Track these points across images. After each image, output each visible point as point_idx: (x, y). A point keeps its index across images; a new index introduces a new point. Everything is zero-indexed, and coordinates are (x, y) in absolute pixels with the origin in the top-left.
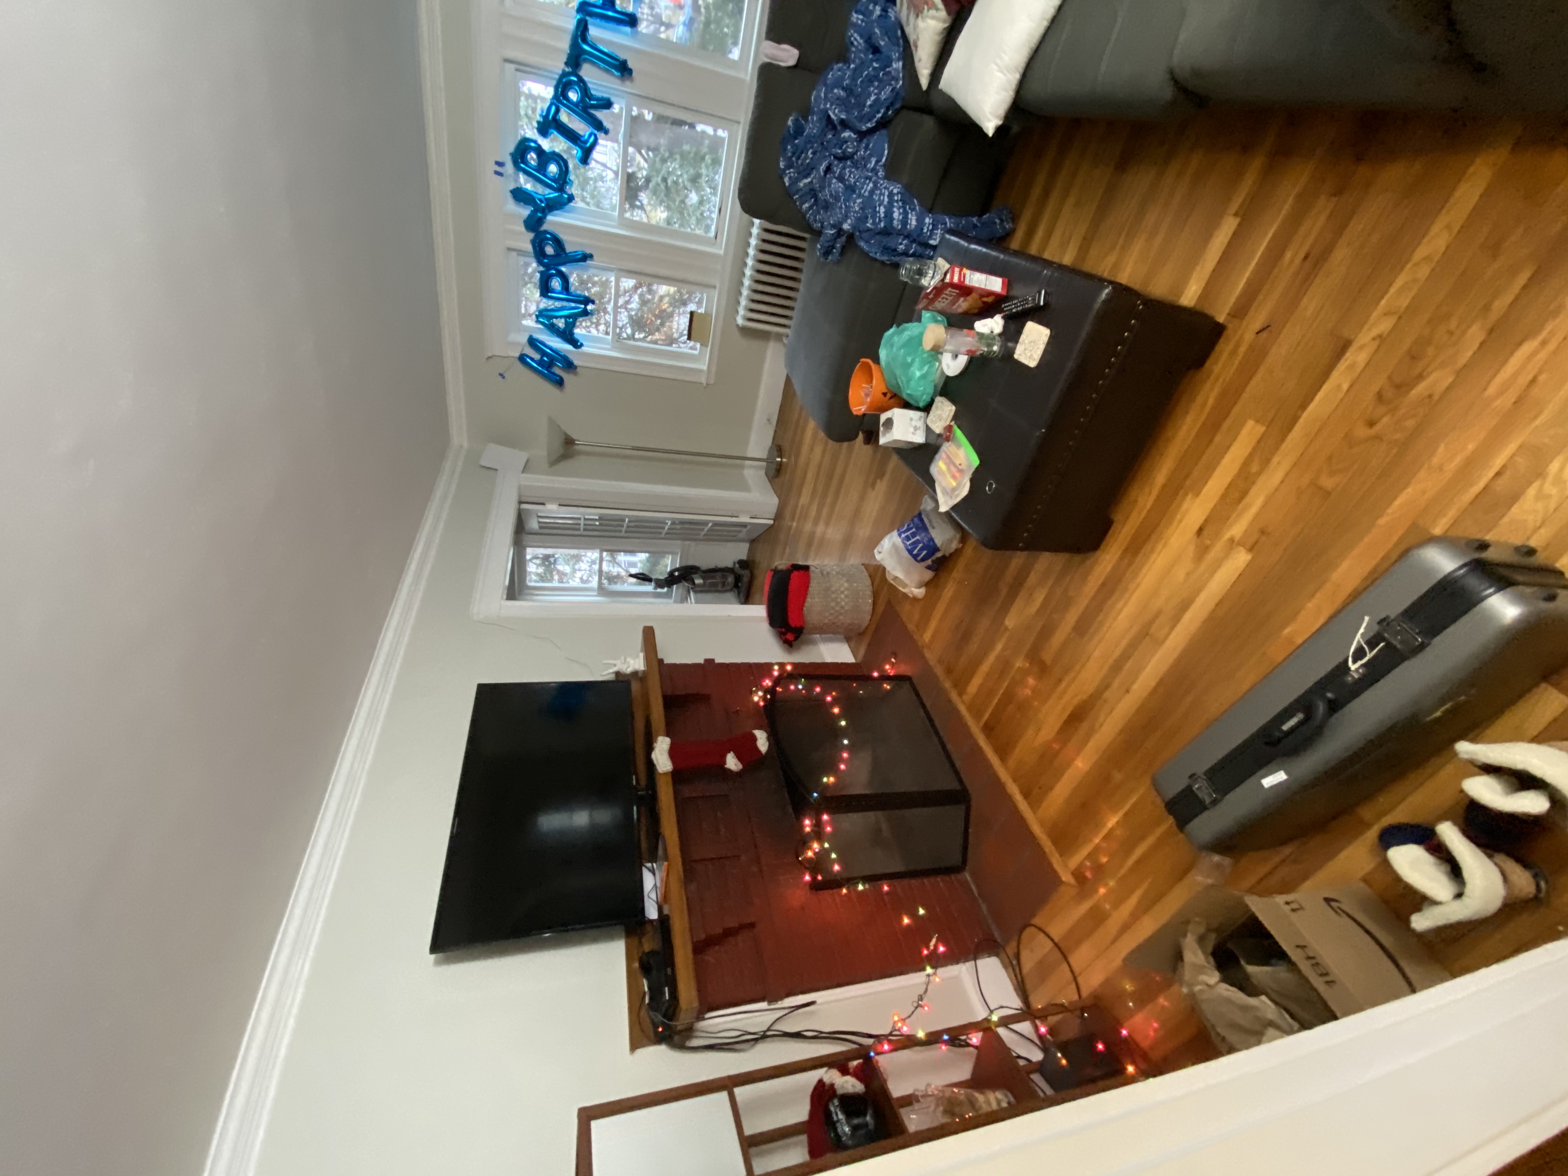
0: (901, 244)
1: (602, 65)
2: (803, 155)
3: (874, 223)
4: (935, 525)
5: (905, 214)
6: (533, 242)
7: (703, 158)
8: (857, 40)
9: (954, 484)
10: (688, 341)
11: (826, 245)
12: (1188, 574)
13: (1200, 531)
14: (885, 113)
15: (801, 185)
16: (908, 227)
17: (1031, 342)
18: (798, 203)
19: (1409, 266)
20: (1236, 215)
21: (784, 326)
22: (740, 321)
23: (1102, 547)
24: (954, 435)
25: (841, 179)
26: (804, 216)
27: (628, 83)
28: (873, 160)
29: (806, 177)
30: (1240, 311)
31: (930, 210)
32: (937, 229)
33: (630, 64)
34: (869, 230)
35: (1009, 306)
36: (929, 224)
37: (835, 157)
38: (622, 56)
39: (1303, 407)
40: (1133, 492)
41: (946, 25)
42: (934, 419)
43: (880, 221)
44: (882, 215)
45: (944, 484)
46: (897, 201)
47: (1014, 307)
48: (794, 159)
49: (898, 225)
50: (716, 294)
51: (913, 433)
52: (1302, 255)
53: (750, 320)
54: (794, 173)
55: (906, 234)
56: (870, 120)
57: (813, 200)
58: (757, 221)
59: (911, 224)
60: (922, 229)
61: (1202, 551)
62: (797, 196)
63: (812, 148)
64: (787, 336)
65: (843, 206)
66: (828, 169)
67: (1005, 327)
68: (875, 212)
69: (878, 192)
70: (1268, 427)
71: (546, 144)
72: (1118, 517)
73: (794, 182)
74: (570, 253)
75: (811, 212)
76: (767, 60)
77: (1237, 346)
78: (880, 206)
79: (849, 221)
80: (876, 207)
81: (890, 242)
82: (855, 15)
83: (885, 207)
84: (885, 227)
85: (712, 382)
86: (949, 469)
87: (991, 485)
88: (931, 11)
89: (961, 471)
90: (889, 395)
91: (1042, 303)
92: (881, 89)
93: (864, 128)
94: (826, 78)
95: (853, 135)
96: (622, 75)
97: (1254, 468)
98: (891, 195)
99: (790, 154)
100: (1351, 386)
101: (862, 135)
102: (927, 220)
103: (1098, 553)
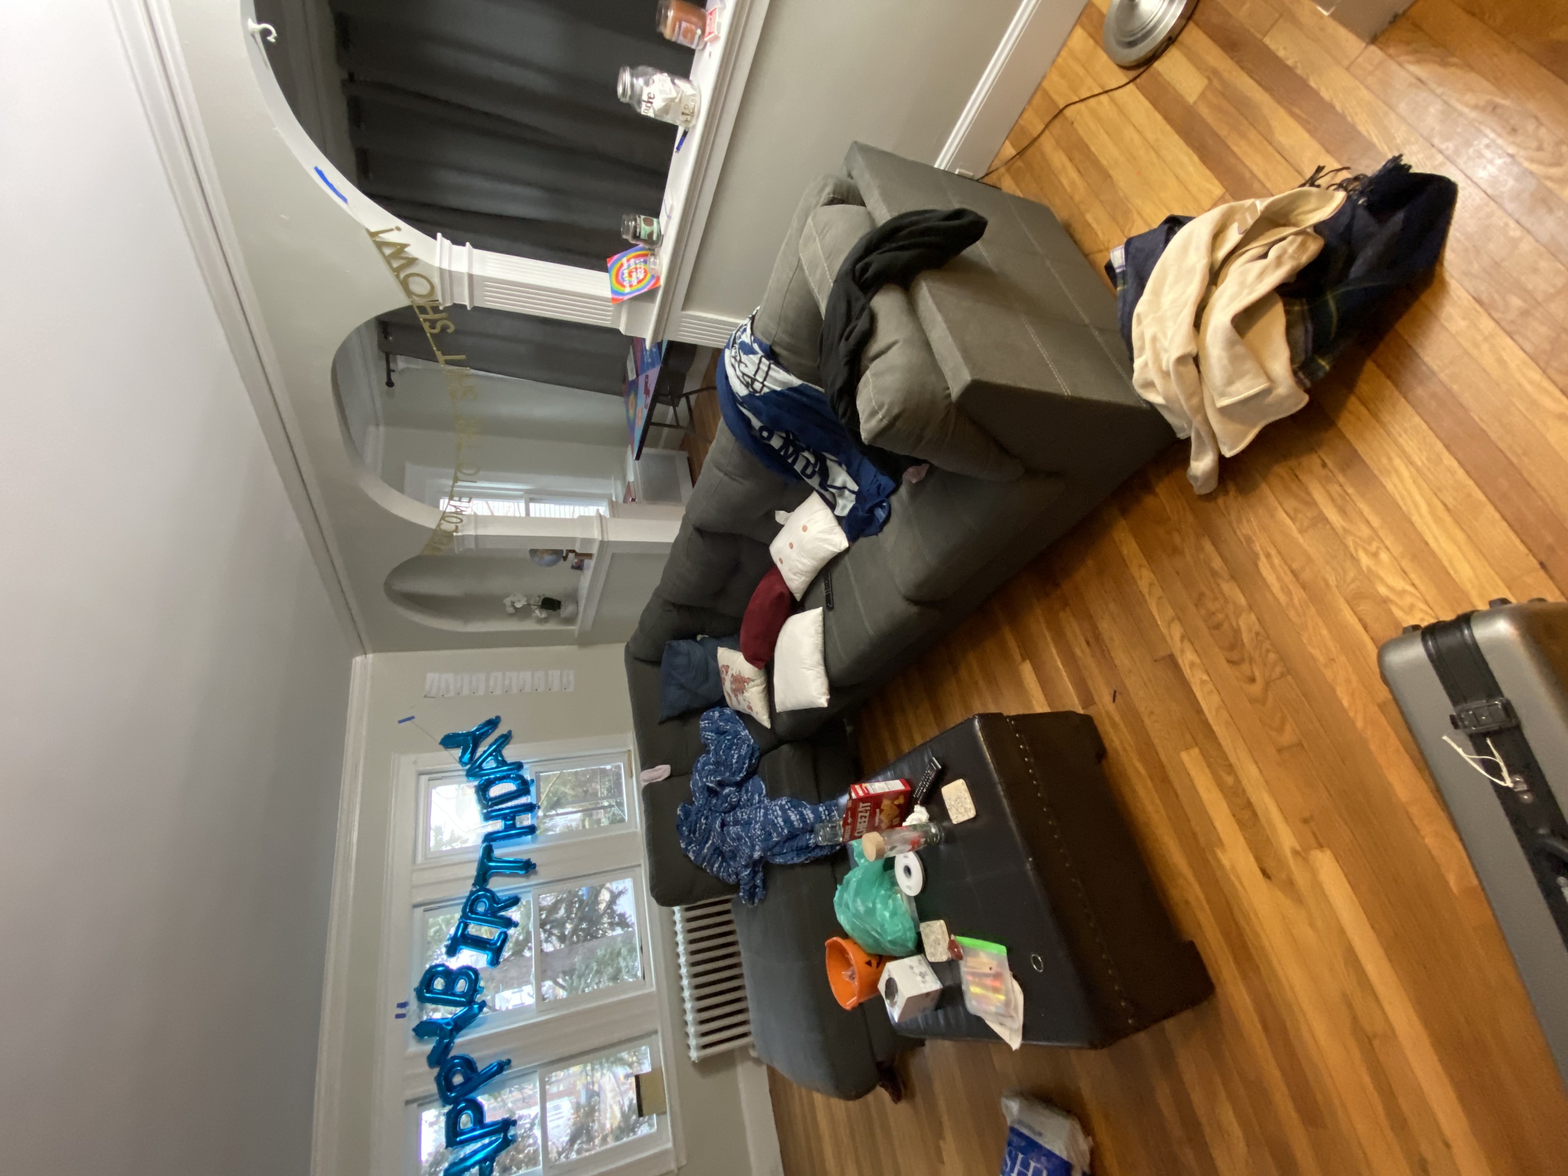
0: (810, 839)
1: (508, 872)
2: (698, 825)
3: (779, 834)
4: (1038, 1128)
5: (801, 814)
6: (438, 1079)
7: (619, 954)
8: (710, 735)
9: (1002, 997)
10: (641, 1119)
11: (747, 888)
12: (1312, 925)
13: (1265, 874)
14: (750, 764)
15: (705, 851)
16: (808, 821)
17: (956, 800)
18: (708, 871)
19: (1147, 597)
20: (1024, 660)
21: (744, 1035)
22: (694, 1055)
23: (1214, 980)
24: (963, 947)
25: (736, 823)
26: (717, 878)
27: (532, 877)
28: (757, 797)
29: (706, 842)
30: (1088, 699)
31: (820, 801)
32: (833, 811)
33: (533, 861)
34: (777, 843)
35: (918, 791)
36: (824, 811)
37: (725, 813)
38: (525, 857)
39: (1199, 711)
40: (1175, 894)
41: (764, 686)
42: (933, 950)
43: (783, 829)
44: (782, 824)
45: (993, 1009)
46: (789, 809)
47: (922, 788)
48: (692, 835)
49: (799, 824)
50: (659, 1039)
51: (924, 982)
52: (1084, 644)
53: (705, 1047)
54: (695, 846)
55: (809, 828)
56: (740, 772)
57: (720, 858)
58: (676, 909)
59: (809, 819)
60: (821, 817)
61: (1289, 886)
62: (705, 864)
63: (703, 815)
64: (753, 1046)
65: (747, 839)
66: (723, 825)
67: (928, 811)
68: (774, 825)
69: (771, 811)
70: (1197, 745)
71: (454, 964)
72: (1190, 932)
73: (697, 854)
74: (482, 1071)
75: (722, 869)
76: (646, 783)
77: (1111, 719)
78: (776, 818)
79: (757, 848)
80: (774, 821)
81: (800, 842)
82: (702, 723)
83: (781, 817)
84: (789, 832)
85: (684, 1162)
86: (984, 986)
87: (1035, 959)
88: (750, 684)
89: (997, 976)
90: (874, 963)
91: (940, 767)
92: (739, 748)
93: (738, 779)
94: (696, 767)
95: (732, 789)
96: (527, 872)
97: (1230, 780)
98: (782, 807)
99: (687, 833)
100: (1208, 674)
101: (739, 785)
102: (821, 809)
103: (1219, 990)
